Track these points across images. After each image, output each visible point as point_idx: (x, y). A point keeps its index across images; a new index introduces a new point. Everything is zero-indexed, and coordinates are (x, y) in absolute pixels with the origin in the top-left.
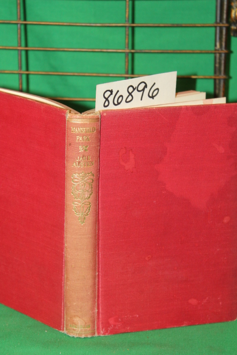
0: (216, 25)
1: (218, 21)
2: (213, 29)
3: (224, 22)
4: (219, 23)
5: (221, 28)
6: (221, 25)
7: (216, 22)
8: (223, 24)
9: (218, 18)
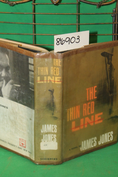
0: (113, 34)
1: (114, 33)
2: (112, 36)
3: (116, 33)
4: (114, 34)
5: (115, 36)
6: (115, 34)
7: (113, 33)
8: (116, 34)
9: (114, 32)
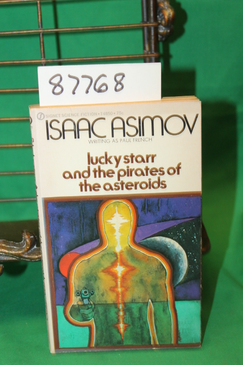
0: (143, 25)
1: (145, 20)
2: (141, 32)
3: (152, 21)
4: (146, 23)
5: (149, 28)
6: (149, 24)
7: (143, 21)
9: (145, 17)
